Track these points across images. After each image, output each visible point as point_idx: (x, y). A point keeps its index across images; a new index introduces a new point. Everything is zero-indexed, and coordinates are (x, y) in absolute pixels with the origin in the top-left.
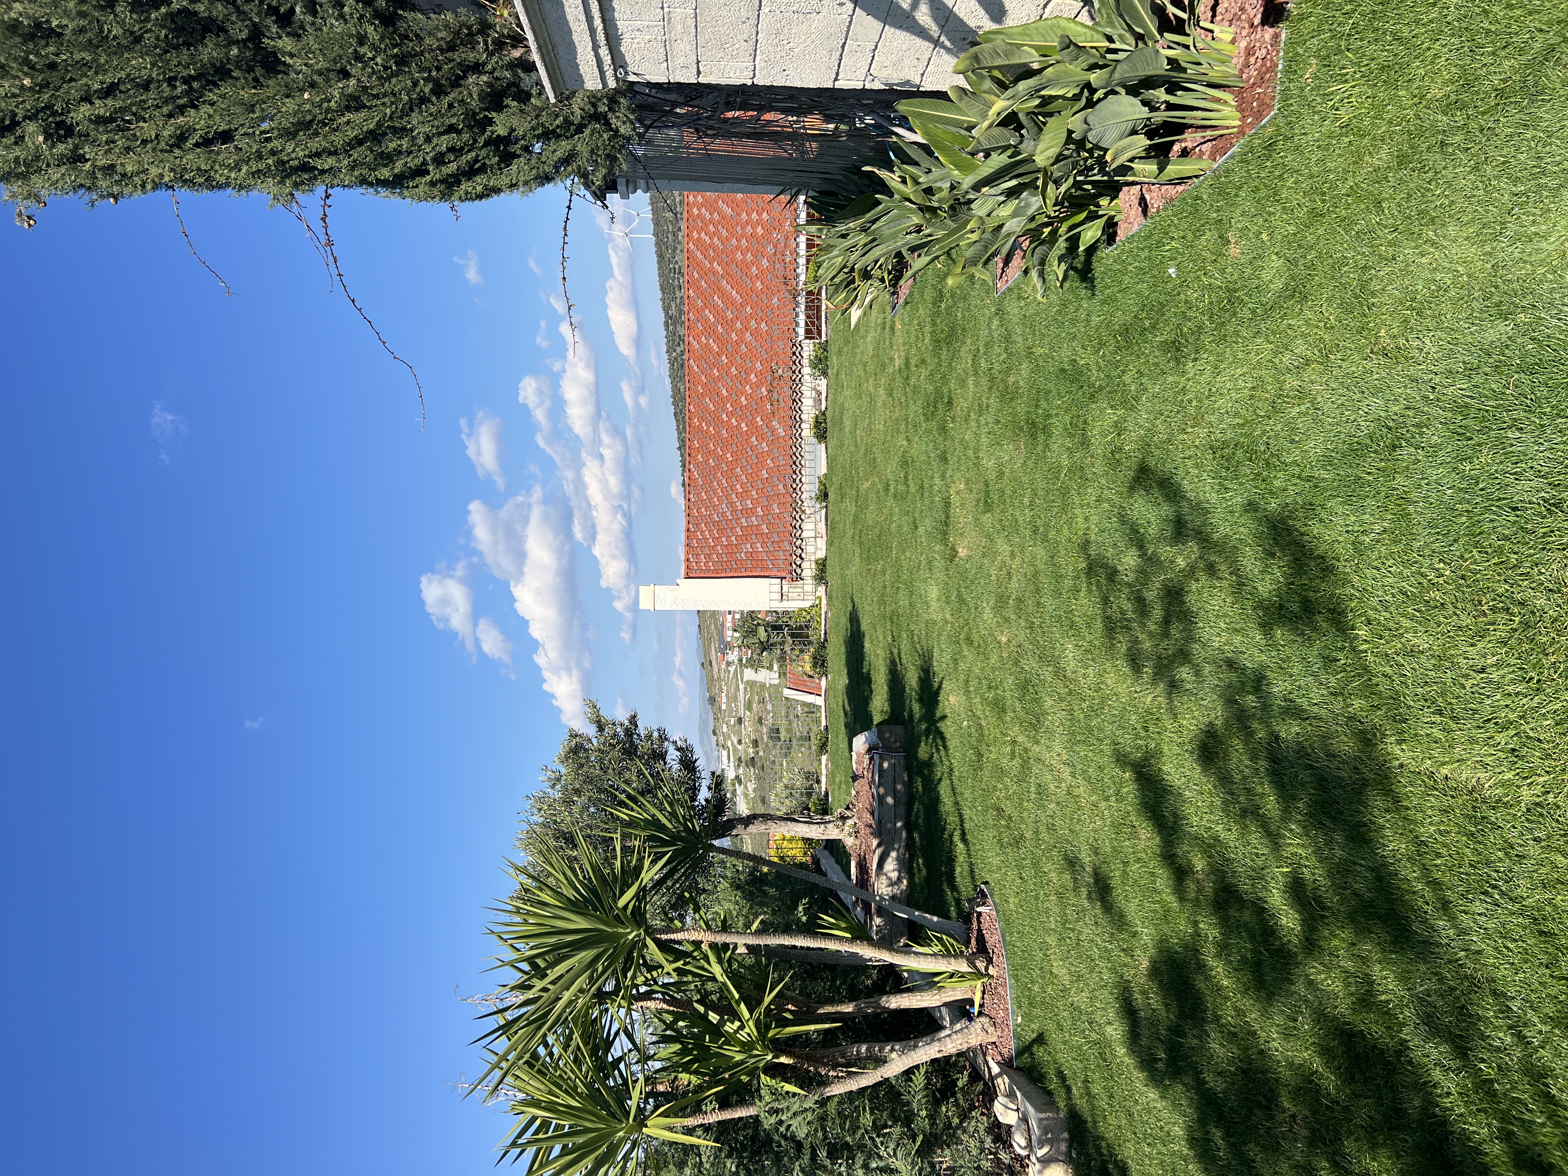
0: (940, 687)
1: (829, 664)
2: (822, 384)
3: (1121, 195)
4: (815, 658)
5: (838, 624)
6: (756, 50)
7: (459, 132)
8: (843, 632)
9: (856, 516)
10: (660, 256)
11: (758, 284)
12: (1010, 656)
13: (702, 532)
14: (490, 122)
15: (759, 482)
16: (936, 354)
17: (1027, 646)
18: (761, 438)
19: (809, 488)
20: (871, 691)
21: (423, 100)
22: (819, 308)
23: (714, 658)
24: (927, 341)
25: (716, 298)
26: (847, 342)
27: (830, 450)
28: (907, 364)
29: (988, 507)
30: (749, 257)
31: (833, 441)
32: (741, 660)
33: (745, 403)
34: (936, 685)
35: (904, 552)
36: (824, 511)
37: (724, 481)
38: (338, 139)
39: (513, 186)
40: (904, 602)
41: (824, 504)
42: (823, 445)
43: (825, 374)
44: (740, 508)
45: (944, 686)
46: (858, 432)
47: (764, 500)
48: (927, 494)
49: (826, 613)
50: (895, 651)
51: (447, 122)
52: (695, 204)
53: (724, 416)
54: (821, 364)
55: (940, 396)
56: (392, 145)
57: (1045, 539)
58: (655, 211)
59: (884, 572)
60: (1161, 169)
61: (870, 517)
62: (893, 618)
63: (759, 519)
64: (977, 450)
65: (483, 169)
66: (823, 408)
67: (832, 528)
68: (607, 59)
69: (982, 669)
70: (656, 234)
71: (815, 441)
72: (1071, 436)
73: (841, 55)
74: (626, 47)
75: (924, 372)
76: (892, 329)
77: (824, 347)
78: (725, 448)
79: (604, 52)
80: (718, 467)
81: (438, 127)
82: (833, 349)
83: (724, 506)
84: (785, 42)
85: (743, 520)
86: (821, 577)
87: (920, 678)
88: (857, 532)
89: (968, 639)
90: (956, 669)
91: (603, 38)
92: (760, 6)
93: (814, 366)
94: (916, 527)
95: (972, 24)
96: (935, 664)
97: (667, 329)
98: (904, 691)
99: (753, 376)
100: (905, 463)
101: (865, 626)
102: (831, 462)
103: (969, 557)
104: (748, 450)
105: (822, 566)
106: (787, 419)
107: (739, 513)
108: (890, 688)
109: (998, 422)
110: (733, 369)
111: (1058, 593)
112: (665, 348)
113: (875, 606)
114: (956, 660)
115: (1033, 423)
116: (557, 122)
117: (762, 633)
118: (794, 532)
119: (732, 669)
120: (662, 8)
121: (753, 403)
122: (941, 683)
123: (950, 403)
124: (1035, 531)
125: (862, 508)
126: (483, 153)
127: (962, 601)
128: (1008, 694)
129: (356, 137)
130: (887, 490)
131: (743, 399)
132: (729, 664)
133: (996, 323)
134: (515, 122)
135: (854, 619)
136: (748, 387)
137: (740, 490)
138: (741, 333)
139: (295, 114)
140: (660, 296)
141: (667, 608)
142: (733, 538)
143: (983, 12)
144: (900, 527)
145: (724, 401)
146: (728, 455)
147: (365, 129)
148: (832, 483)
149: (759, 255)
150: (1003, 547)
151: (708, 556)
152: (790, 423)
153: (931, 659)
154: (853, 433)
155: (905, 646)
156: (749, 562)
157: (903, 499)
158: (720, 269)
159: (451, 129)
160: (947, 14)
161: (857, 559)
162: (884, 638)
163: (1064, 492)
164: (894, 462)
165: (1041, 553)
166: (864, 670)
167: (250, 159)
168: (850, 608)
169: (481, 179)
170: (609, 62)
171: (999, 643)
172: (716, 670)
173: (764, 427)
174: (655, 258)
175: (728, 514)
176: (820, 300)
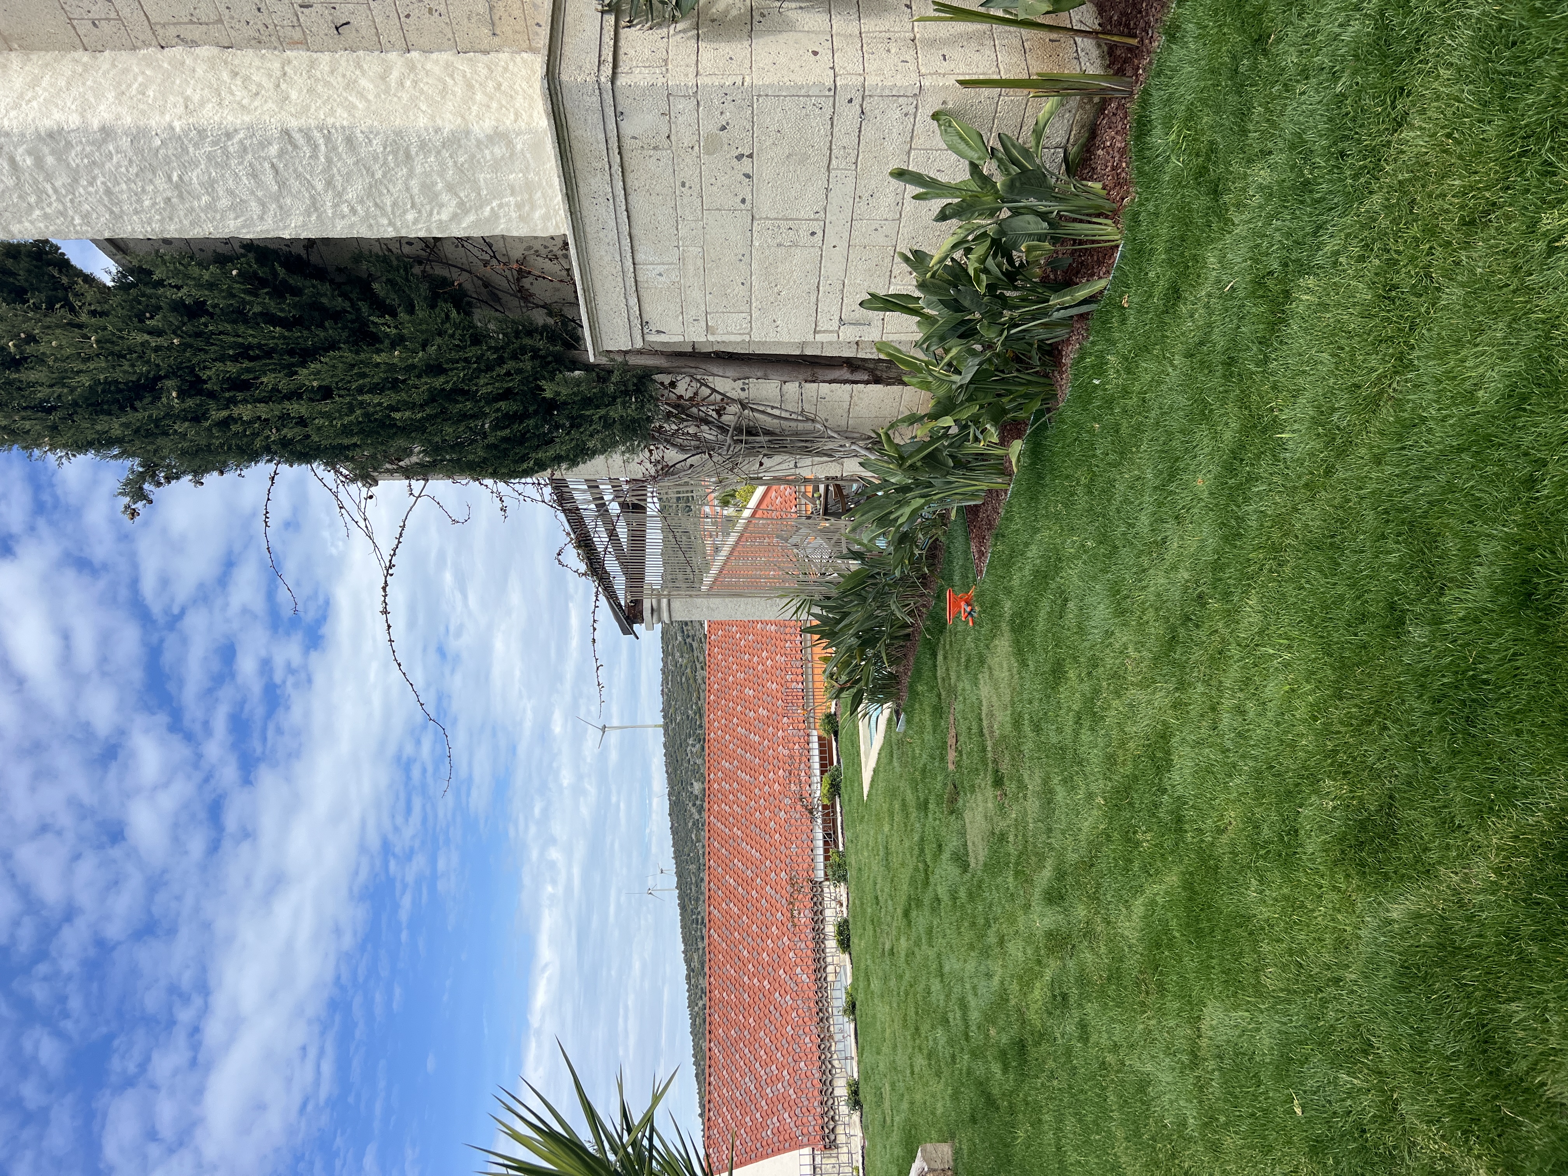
2: (842, 889)
13: (723, 1118)
14: (541, 389)
22: (834, 821)
27: (853, 960)
31: (855, 950)
36: (852, 1024)
37: (746, 1051)
41: (852, 1016)
42: (847, 955)
43: (845, 880)
44: (764, 1077)
47: (790, 1060)
66: (845, 916)
68: (635, 310)
80: (739, 1037)
82: (849, 854)
83: (747, 1080)
84: (773, 284)
85: (768, 1091)
86: (855, 1103)
92: (752, 240)
97: (689, 983)
105: (855, 1087)
110: (754, 927)
112: (686, 1003)
120: (678, 247)
131: (764, 955)
137: (764, 1057)
142: (758, 1115)
145: (745, 963)
146: (751, 1021)
148: (859, 988)
170: (637, 314)
175: (752, 1088)
176: (834, 812)
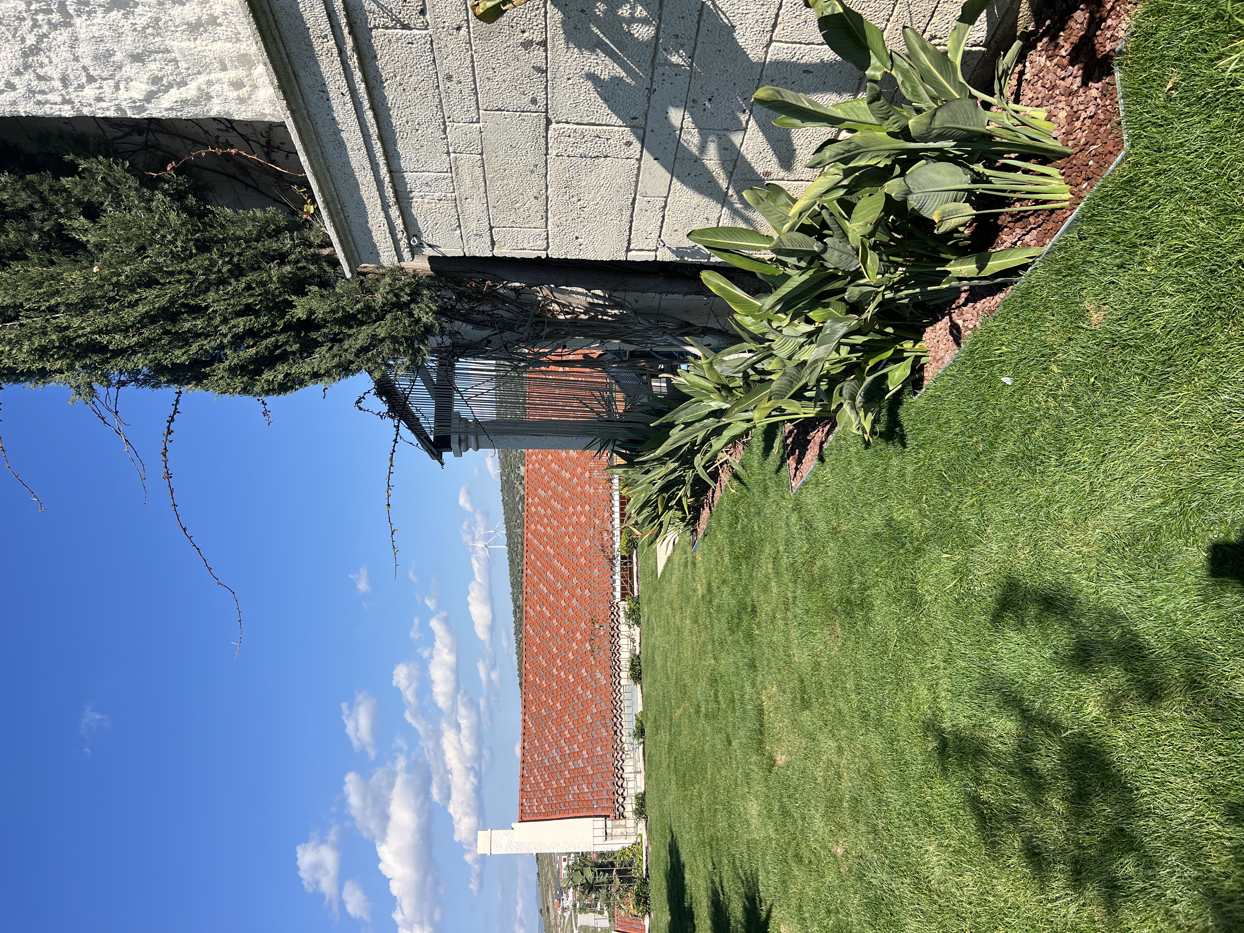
0: (768, 916)
1: (652, 901)
2: (636, 632)
3: (926, 336)
4: (638, 895)
5: (658, 857)
6: (547, 211)
7: (257, 314)
8: (662, 867)
9: (670, 745)
10: (512, 561)
11: (583, 560)
12: (850, 871)
13: (535, 777)
14: (290, 305)
15: (584, 727)
16: (737, 569)
17: (870, 854)
18: (586, 687)
19: (628, 725)
20: (694, 926)
21: (222, 282)
22: (631, 570)
23: (551, 905)
24: (726, 560)
25: (548, 573)
26: (655, 590)
27: (644, 689)
28: (709, 590)
29: (806, 705)
30: (575, 539)
31: (646, 679)
32: (575, 906)
33: (572, 658)
34: (764, 915)
35: (719, 771)
36: (641, 747)
37: (554, 728)
38: (130, 316)
39: (316, 376)
40: (722, 824)
41: (641, 740)
42: (639, 686)
43: (638, 623)
44: (568, 752)
45: (773, 914)
46: (668, 664)
47: (589, 743)
48: (738, 704)
49: (647, 848)
50: (717, 879)
51: (244, 301)
52: (532, 504)
53: (554, 670)
54: (634, 616)
55: (742, 606)
56: (187, 325)
57: (879, 724)
58: (508, 528)
59: (700, 797)
60: (981, 268)
61: (684, 741)
62: (712, 843)
63: (585, 761)
64: (787, 648)
65: (284, 357)
66: (638, 652)
67: (649, 762)
68: (399, 223)
69: (817, 890)
70: (508, 545)
71: (631, 682)
72: (897, 601)
73: (632, 216)
74: (418, 207)
75: (726, 589)
76: (694, 564)
77: (637, 601)
78: (555, 699)
79: (394, 212)
80: (549, 716)
81: (234, 306)
82: (643, 601)
83: (554, 751)
84: (575, 199)
85: (571, 763)
86: (641, 812)
87: (745, 907)
88: (672, 760)
89: (796, 855)
90: (786, 892)
91: (392, 195)
92: (547, 149)
93: (629, 616)
94: (730, 743)
95: (760, 170)
96: (761, 888)
97: (515, 616)
98: (729, 924)
99: (578, 634)
100: (713, 682)
101: (684, 857)
102: (646, 699)
103: (788, 765)
104: (575, 698)
105: (641, 799)
106: (607, 668)
107: (567, 757)
108: (713, 922)
109: (807, 611)
110: (562, 630)
111: (903, 784)
112: (513, 631)
113: (694, 833)
114: (784, 882)
115: (849, 601)
116: (358, 306)
117: (589, 874)
118: (617, 774)
119: (566, 915)
120: (448, 153)
121: (579, 657)
122: (769, 911)
123: (754, 610)
124: (865, 716)
125: (675, 735)
126: (282, 338)
127: (785, 813)
128: (854, 919)
129: (147, 312)
130: (698, 712)
131: (570, 654)
132: (564, 909)
133: (794, 519)
134: (314, 304)
135: (674, 851)
136: (574, 644)
137: (568, 736)
138: (568, 600)
139: (83, 290)
140: (511, 590)
141: (502, 852)
142: (562, 781)
143: (771, 152)
144: (713, 746)
145: (554, 657)
146: (558, 705)
147: (157, 306)
148: (648, 719)
149: (583, 537)
150: (828, 744)
151: (540, 800)
152: (610, 672)
153: (756, 884)
154: (664, 666)
155: (727, 873)
156: (576, 803)
157: (715, 717)
158: (552, 551)
159: (248, 310)
160: (734, 157)
161: (674, 787)
162: (705, 866)
163: (897, 666)
164: (703, 683)
165: (875, 741)
166: (686, 905)
167: (33, 334)
168: (669, 839)
169: (282, 368)
170: (401, 227)
171: (835, 856)
172: (552, 916)
173: (588, 677)
174: (507, 563)
175: (558, 758)
176: (631, 563)
